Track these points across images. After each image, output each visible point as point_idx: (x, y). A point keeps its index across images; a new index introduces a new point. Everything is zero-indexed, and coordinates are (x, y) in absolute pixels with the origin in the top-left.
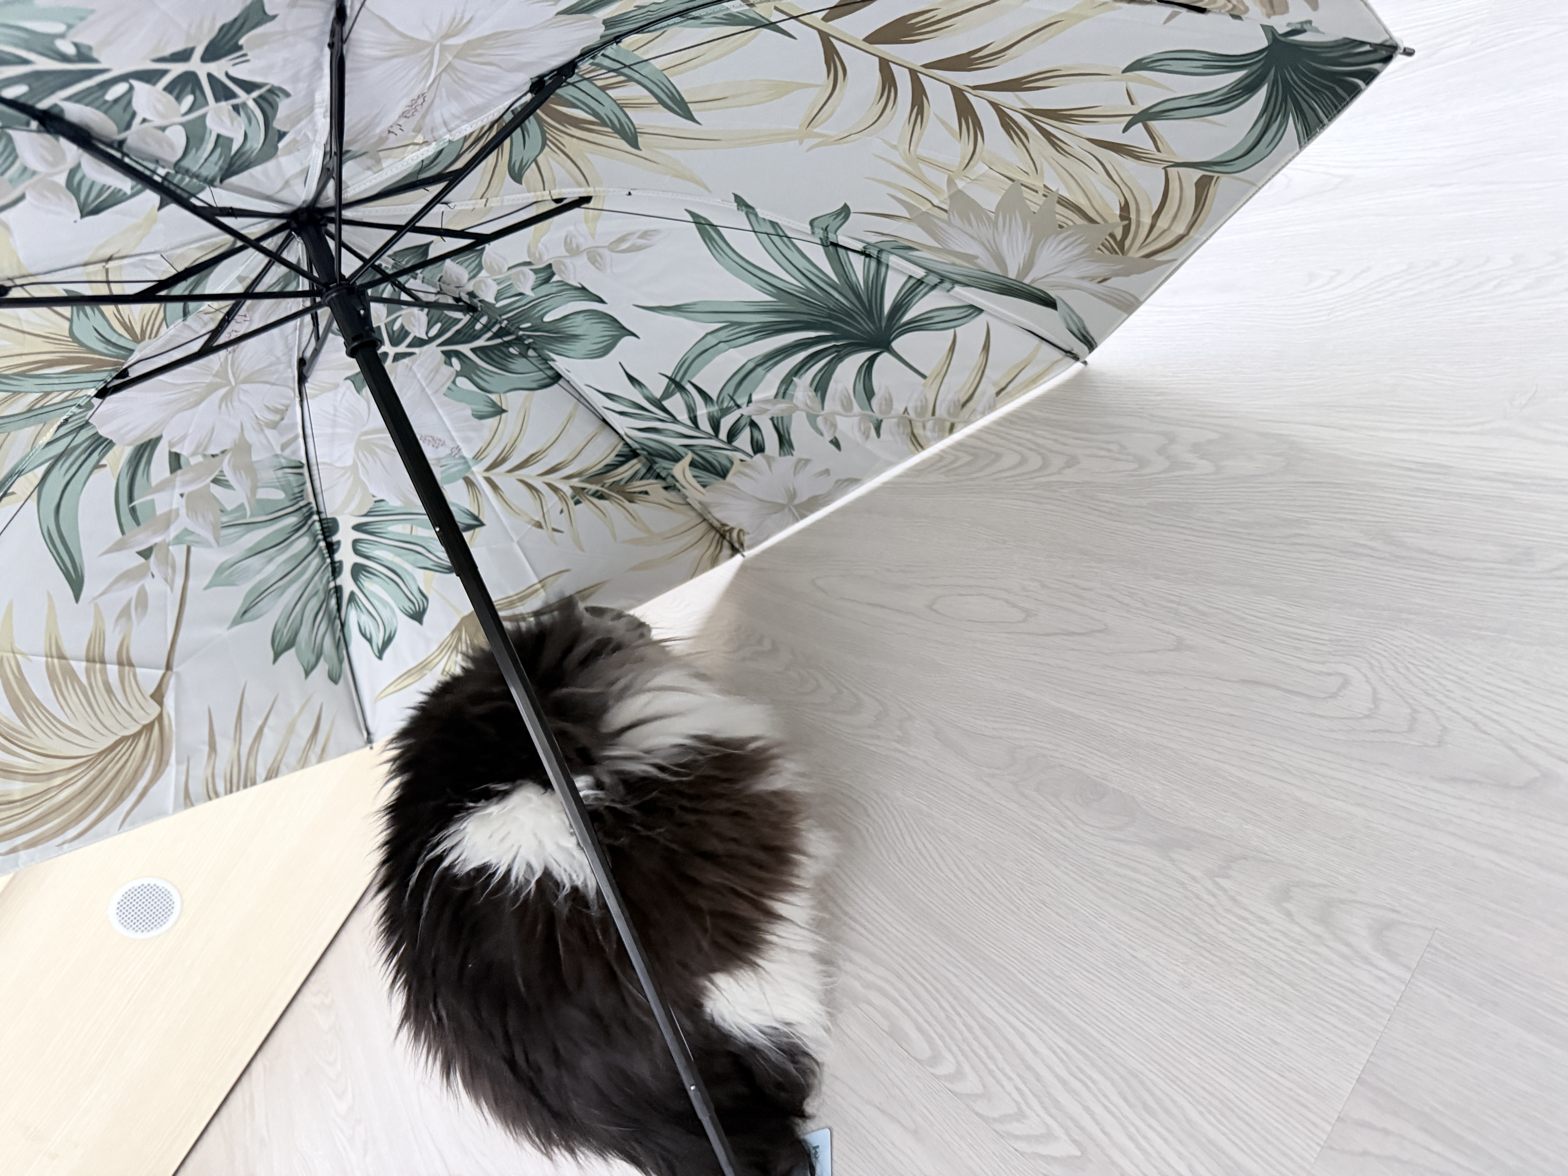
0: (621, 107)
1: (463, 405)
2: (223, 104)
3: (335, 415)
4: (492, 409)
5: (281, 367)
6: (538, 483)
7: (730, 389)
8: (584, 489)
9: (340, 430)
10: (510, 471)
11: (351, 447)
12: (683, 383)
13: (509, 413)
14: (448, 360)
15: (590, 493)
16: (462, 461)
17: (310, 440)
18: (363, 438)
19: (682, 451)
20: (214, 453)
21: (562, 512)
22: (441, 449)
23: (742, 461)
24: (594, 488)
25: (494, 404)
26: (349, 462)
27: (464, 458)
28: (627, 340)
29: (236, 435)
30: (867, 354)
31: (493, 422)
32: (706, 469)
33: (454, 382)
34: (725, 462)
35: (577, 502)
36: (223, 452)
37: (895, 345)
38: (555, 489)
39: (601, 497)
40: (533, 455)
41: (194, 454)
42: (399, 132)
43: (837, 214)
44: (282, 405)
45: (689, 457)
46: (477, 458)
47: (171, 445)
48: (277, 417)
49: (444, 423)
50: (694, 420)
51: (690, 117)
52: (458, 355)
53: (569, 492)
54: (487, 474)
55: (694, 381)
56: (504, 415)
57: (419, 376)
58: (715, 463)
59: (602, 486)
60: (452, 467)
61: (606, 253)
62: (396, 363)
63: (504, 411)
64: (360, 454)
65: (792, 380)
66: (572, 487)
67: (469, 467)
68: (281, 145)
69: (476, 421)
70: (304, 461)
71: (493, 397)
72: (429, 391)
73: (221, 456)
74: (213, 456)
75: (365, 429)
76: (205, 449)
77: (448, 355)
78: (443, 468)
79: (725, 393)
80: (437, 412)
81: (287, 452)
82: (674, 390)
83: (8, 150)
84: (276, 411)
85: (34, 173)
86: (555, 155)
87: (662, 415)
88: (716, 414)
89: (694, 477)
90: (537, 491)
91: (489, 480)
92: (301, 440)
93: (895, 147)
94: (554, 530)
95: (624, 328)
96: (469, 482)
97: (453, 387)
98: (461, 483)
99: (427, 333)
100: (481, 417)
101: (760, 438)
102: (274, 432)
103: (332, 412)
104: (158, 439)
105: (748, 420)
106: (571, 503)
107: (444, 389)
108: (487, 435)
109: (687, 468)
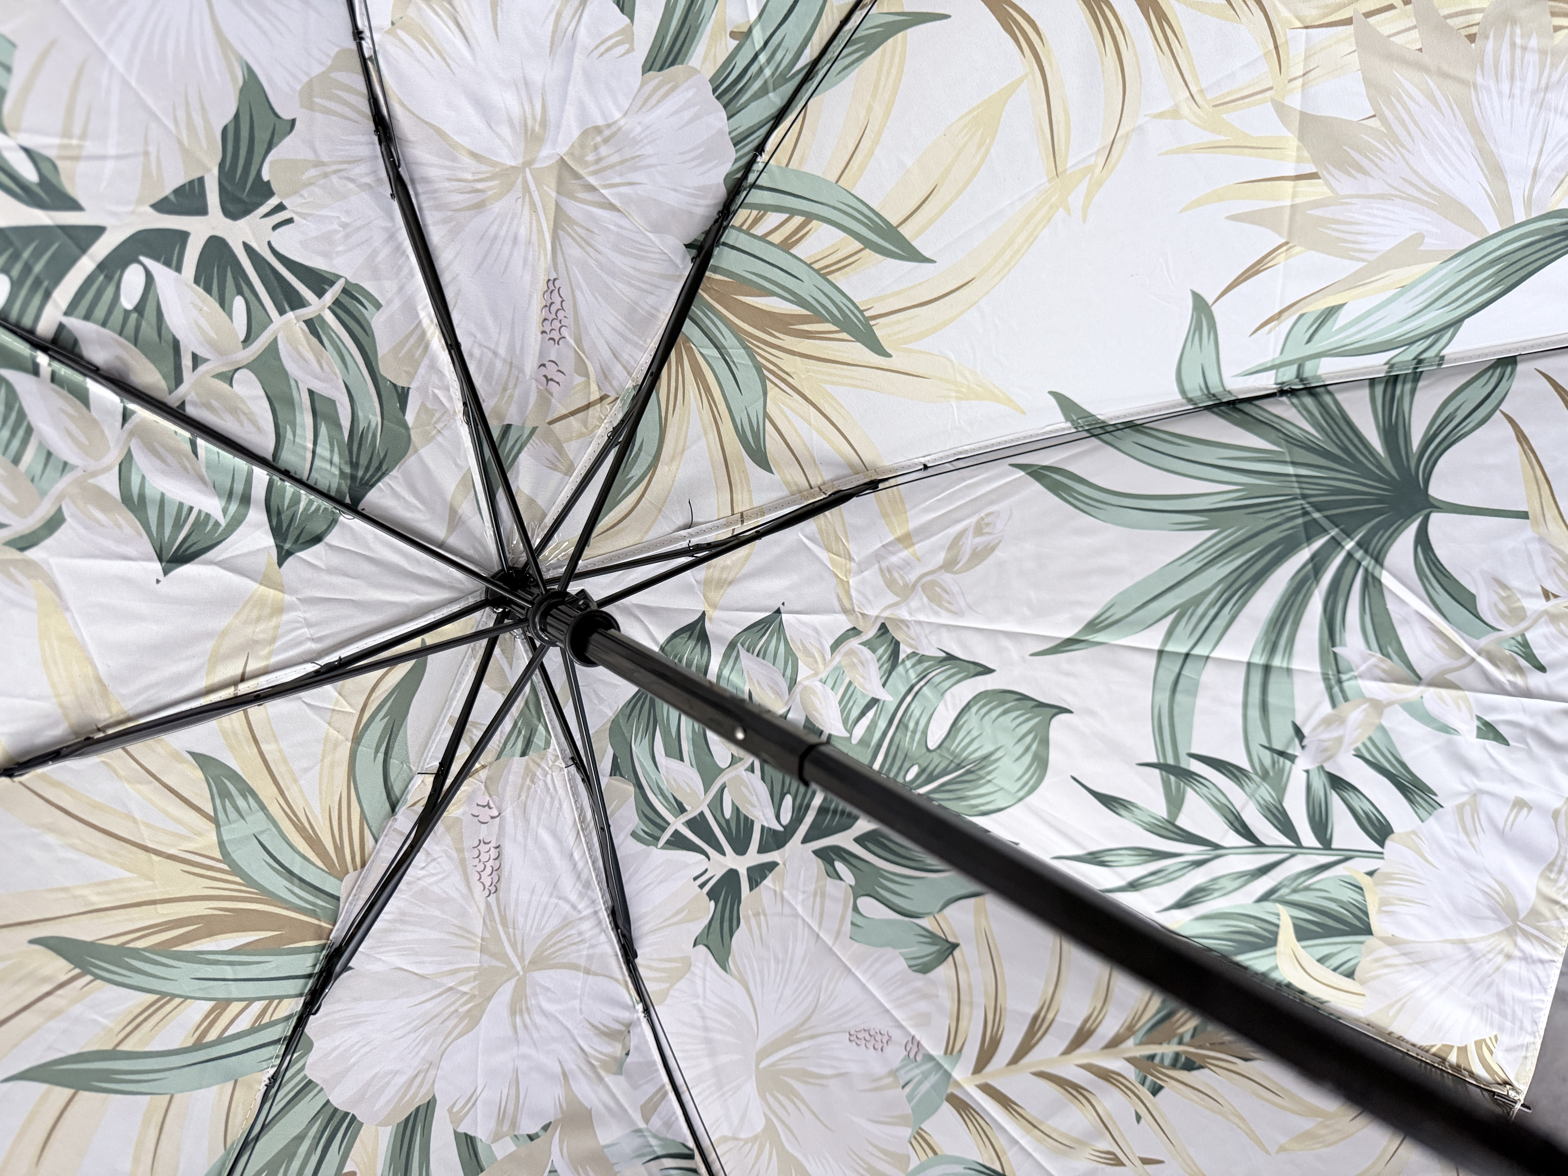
0: (823, 274)
1: (889, 952)
2: (290, 315)
3: (706, 1029)
4: (934, 948)
5: (586, 926)
6: (1070, 1070)
7: (1258, 737)
8: (1152, 1057)
9: (724, 1059)
10: (1016, 1059)
11: (750, 1088)
12: (1183, 765)
13: (963, 945)
14: (830, 869)
15: (1167, 1062)
16: (930, 1065)
17: (686, 1097)
18: (763, 1064)
19: (1266, 910)
20: (532, 1132)
21: (1139, 1118)
22: (889, 1049)
23: (1371, 874)
24: (1168, 1050)
25: (932, 937)
26: (759, 1125)
27: (930, 1058)
28: (1058, 726)
29: (558, 1091)
30: (1408, 535)
31: (944, 971)
32: (1328, 932)
33: (856, 909)
34: (1348, 895)
35: (1156, 1090)
36: (546, 1128)
37: (1437, 490)
38: (1106, 1075)
39: (1190, 1065)
40: (1035, 1018)
41: (497, 1137)
42: (559, 377)
43: (1196, 328)
44: (617, 1021)
45: (1285, 918)
46: (952, 1049)
47: (456, 1118)
48: (617, 1049)
49: (873, 996)
50: (1245, 831)
51: (913, 255)
52: (840, 853)
53: (1130, 1072)
54: (980, 1079)
55: (1194, 751)
56: (957, 953)
57: (800, 910)
58: (1334, 906)
59: (1180, 1043)
60: (920, 1083)
61: (947, 578)
62: (756, 890)
63: (955, 946)
64: (771, 1100)
65: (1335, 654)
66: (1130, 1060)
67: (948, 1075)
68: (410, 417)
69: (919, 981)
70: (691, 1144)
71: (925, 922)
72: (829, 940)
73: (544, 1136)
74: (531, 1138)
75: (760, 1044)
76: (514, 1124)
77: (827, 856)
78: (908, 1089)
79: (1256, 749)
80: (854, 974)
81: (656, 1122)
82: (1178, 787)
83: (13, 416)
84: (610, 1035)
85: (65, 466)
86: (787, 399)
87: (1193, 851)
88: (1268, 798)
89: (1321, 960)
90: (1076, 1087)
91: (988, 1090)
92: (672, 1096)
93: (1175, 113)
94: (1145, 1161)
95: (1041, 705)
96: (962, 1106)
97: (859, 920)
98: (947, 1109)
99: (778, 817)
100: (925, 969)
101: (1368, 807)
102: (621, 1079)
103: (699, 1022)
104: (430, 1105)
105: (1324, 779)
106: (1144, 1092)
107: (847, 927)
108: (947, 1000)
109: (1297, 946)
